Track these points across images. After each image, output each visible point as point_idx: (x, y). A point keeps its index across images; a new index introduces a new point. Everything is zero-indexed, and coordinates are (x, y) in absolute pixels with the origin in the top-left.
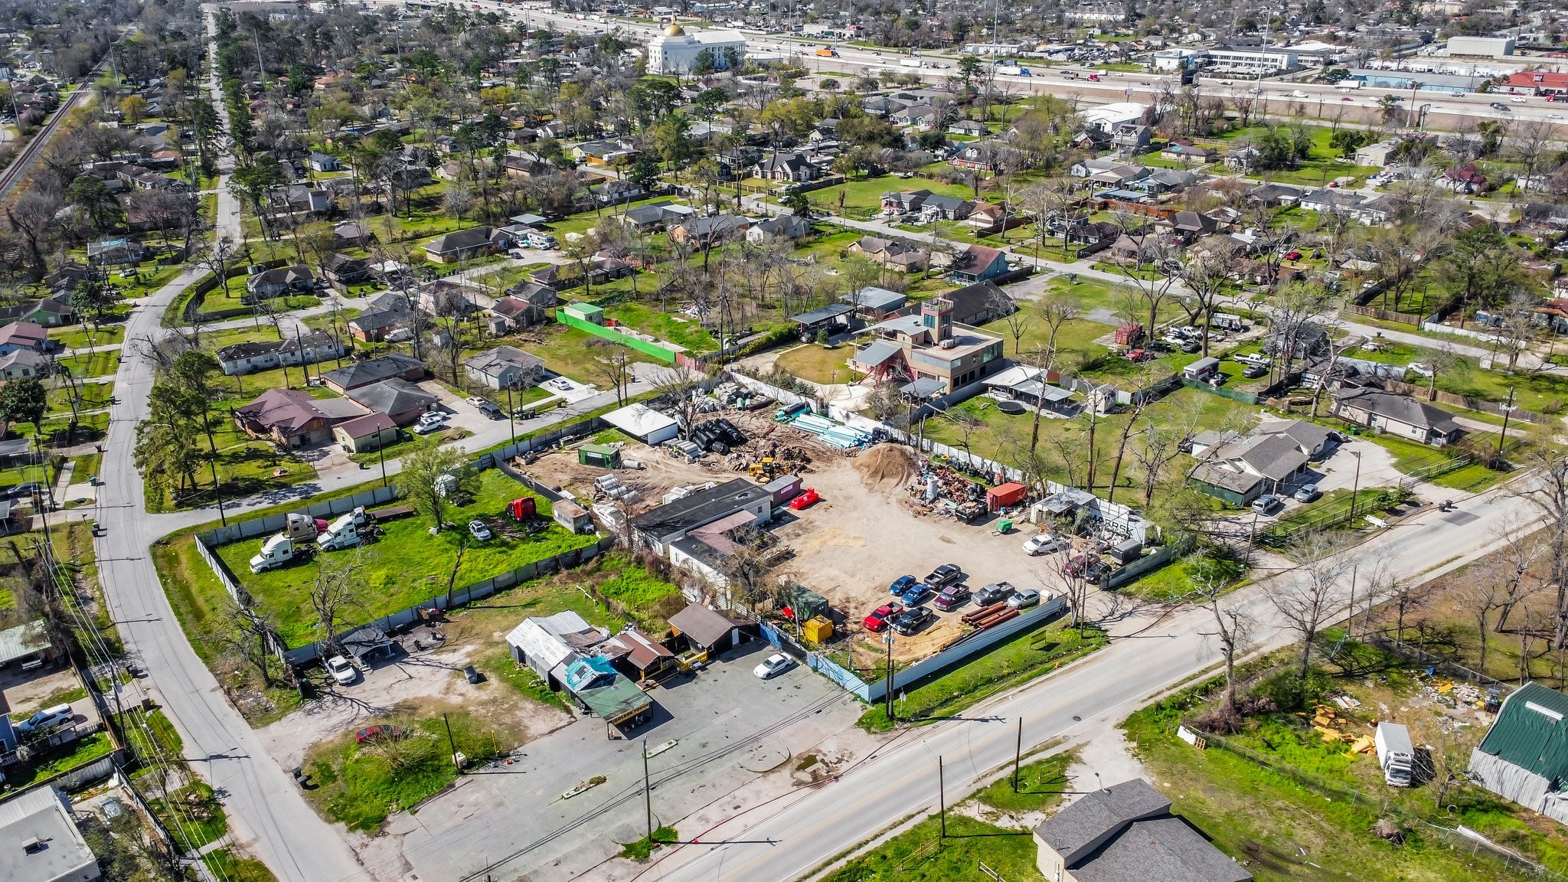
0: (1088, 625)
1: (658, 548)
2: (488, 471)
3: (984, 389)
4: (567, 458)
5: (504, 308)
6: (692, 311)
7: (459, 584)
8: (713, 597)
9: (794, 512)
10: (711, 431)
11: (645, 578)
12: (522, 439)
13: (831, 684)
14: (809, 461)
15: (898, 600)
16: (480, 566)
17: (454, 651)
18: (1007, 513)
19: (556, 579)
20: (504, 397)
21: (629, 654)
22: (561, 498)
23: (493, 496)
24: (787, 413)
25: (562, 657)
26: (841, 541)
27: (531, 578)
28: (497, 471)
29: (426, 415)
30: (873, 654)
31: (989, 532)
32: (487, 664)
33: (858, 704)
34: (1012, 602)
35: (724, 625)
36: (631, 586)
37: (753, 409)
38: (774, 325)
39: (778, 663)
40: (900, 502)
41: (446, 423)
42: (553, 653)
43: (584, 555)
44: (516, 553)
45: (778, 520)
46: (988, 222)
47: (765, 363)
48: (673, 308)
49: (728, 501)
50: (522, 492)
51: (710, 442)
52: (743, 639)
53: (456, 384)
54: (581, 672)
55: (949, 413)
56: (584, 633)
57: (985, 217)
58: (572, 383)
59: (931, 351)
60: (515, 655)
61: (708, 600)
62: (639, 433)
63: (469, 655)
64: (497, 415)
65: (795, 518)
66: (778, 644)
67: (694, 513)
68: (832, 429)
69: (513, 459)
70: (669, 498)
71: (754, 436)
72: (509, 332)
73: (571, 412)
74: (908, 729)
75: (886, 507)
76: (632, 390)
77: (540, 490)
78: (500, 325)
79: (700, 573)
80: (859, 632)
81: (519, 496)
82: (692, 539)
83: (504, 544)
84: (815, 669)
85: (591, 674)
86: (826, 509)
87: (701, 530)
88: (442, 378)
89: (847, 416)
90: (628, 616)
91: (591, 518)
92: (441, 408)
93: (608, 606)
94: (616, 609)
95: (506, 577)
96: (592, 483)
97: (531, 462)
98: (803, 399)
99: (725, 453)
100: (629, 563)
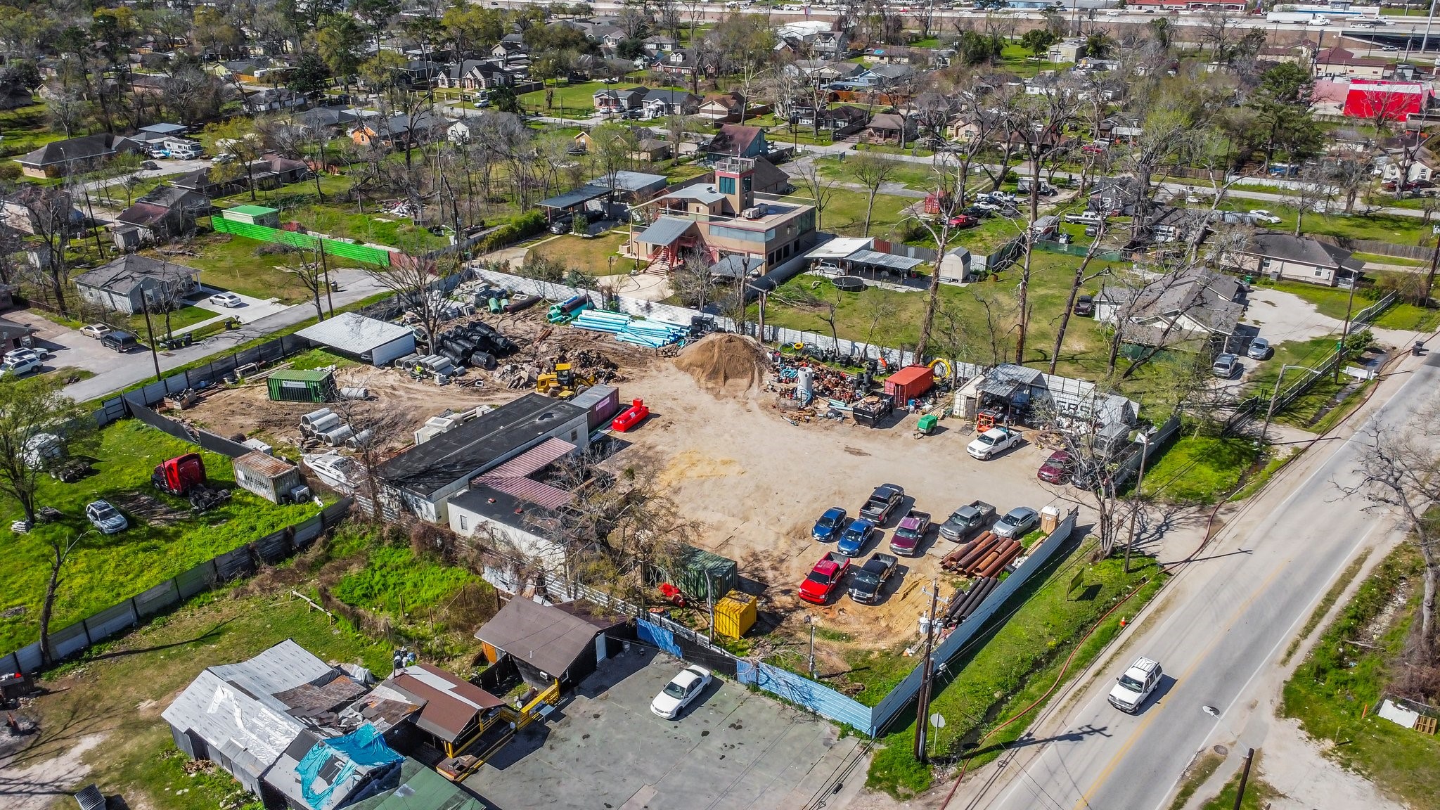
0: (1122, 549)
1: (427, 511)
2: (119, 424)
3: (805, 265)
4: (250, 394)
5: (133, 216)
6: (400, 210)
7: (62, 616)
8: (541, 581)
9: (619, 435)
10: (467, 339)
11: (413, 563)
12: (173, 373)
13: (790, 711)
14: (615, 367)
15: (833, 547)
16: (109, 578)
17: (61, 752)
18: (917, 407)
19: (252, 584)
20: (141, 323)
21: (418, 714)
22: (247, 451)
23: (128, 461)
24: (563, 310)
25: (285, 742)
26: (707, 470)
27: (206, 589)
28: (136, 421)
29: (11, 353)
30: (835, 645)
31: (909, 435)
32: (127, 773)
33: (852, 743)
34: (1001, 530)
35: (580, 633)
36: (391, 580)
37: (514, 310)
38: (513, 216)
39: (692, 687)
40: (764, 407)
41: (46, 364)
42: (265, 737)
43: (299, 538)
44: (175, 548)
45: (602, 447)
46: (721, 113)
47: (517, 256)
48: (372, 208)
49: (525, 426)
50: (177, 447)
51: (467, 353)
52: (613, 649)
53: (63, 309)
54: (329, 771)
55: (779, 293)
56: (321, 682)
57: (718, 107)
58: (244, 299)
59: (733, 222)
60: (185, 750)
61: (530, 587)
62: (359, 349)
63: (88, 758)
64: (130, 345)
65: (625, 444)
66: (676, 650)
67: (476, 450)
68: (632, 325)
69: (161, 403)
70: (424, 435)
71: (527, 342)
72: (145, 245)
73: (248, 333)
74: (959, 777)
75: (747, 415)
76: (338, 300)
77: (209, 442)
78: (131, 237)
79: (509, 543)
80: (797, 607)
81: (174, 456)
82: (484, 490)
83: (156, 533)
84: (754, 687)
85: (351, 772)
86: (665, 427)
87: (495, 474)
88: (41, 304)
89: (648, 307)
90: (396, 635)
91: (303, 476)
92: (37, 342)
93: (358, 622)
94: (373, 626)
95: (156, 594)
96: (295, 425)
97: (190, 405)
98: (582, 292)
99: (491, 366)
100: (380, 541)
